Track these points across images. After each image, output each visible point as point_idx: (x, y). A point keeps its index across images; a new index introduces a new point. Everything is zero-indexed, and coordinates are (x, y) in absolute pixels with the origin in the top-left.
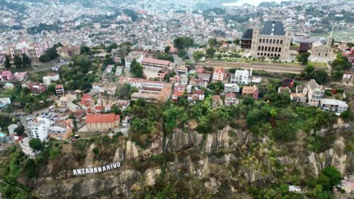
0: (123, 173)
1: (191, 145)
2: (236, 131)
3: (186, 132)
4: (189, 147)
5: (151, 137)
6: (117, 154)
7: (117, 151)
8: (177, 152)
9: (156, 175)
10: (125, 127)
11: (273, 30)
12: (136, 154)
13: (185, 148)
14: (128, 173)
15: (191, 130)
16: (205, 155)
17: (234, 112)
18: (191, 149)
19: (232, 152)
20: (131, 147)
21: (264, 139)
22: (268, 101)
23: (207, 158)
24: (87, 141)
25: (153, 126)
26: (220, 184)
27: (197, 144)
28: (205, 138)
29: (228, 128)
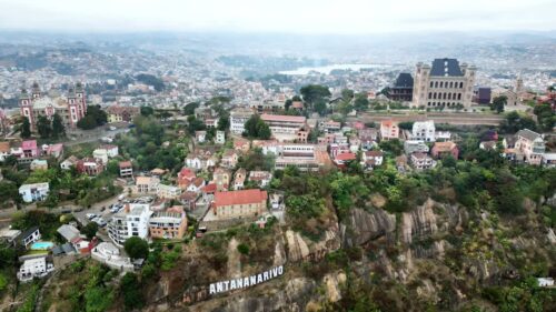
0: (290, 283)
1: (382, 232)
2: (442, 206)
3: (370, 213)
4: (378, 237)
5: (322, 223)
6: (278, 252)
7: (277, 246)
8: (362, 245)
9: (340, 284)
10: (276, 210)
11: (446, 70)
12: (305, 251)
13: (374, 237)
14: (297, 283)
15: (377, 208)
16: (406, 247)
17: (433, 178)
18: (382, 238)
19: (445, 238)
20: (296, 241)
21: (484, 215)
22: (475, 161)
23: (409, 251)
24: (222, 235)
25: (322, 206)
26: (440, 287)
27: (391, 230)
28: (399, 220)
29: (430, 202)
